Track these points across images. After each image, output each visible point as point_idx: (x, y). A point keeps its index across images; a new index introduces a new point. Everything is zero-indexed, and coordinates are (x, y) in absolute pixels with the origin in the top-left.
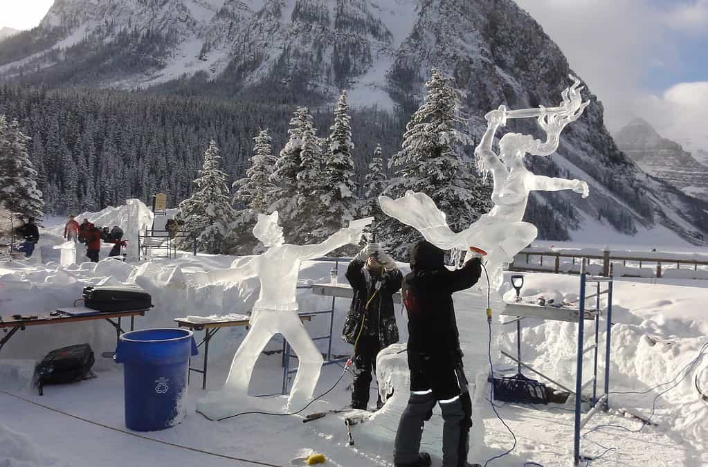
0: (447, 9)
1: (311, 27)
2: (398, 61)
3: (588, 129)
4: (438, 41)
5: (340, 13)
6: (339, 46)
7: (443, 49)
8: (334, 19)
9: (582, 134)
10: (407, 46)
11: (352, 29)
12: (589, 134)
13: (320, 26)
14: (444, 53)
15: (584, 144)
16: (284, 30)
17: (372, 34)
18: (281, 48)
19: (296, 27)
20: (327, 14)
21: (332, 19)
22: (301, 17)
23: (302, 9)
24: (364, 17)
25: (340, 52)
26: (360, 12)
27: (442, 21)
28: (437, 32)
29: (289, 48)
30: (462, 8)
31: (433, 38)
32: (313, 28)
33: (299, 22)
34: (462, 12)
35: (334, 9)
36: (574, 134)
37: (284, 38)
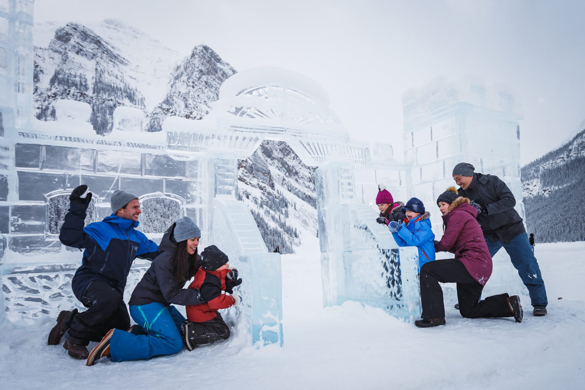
0: (193, 83)
1: (69, 91)
2: (152, 121)
3: (310, 173)
4: (186, 106)
5: (98, 81)
6: (98, 108)
7: (191, 113)
8: (93, 86)
9: (306, 176)
10: (159, 110)
11: (109, 95)
12: (311, 177)
13: (78, 91)
14: (191, 116)
15: (307, 184)
16: (42, 93)
17: (129, 99)
18: (38, 108)
19: (54, 90)
20: (86, 81)
21: (91, 86)
22: (59, 83)
23: (60, 76)
24: (122, 86)
25: (98, 113)
26: (118, 81)
27: (189, 92)
28: (185, 99)
29: (47, 108)
30: (206, 83)
31: (182, 104)
32: (71, 93)
33: (57, 87)
34: (206, 86)
35: (93, 78)
36: (300, 177)
37: (42, 100)
